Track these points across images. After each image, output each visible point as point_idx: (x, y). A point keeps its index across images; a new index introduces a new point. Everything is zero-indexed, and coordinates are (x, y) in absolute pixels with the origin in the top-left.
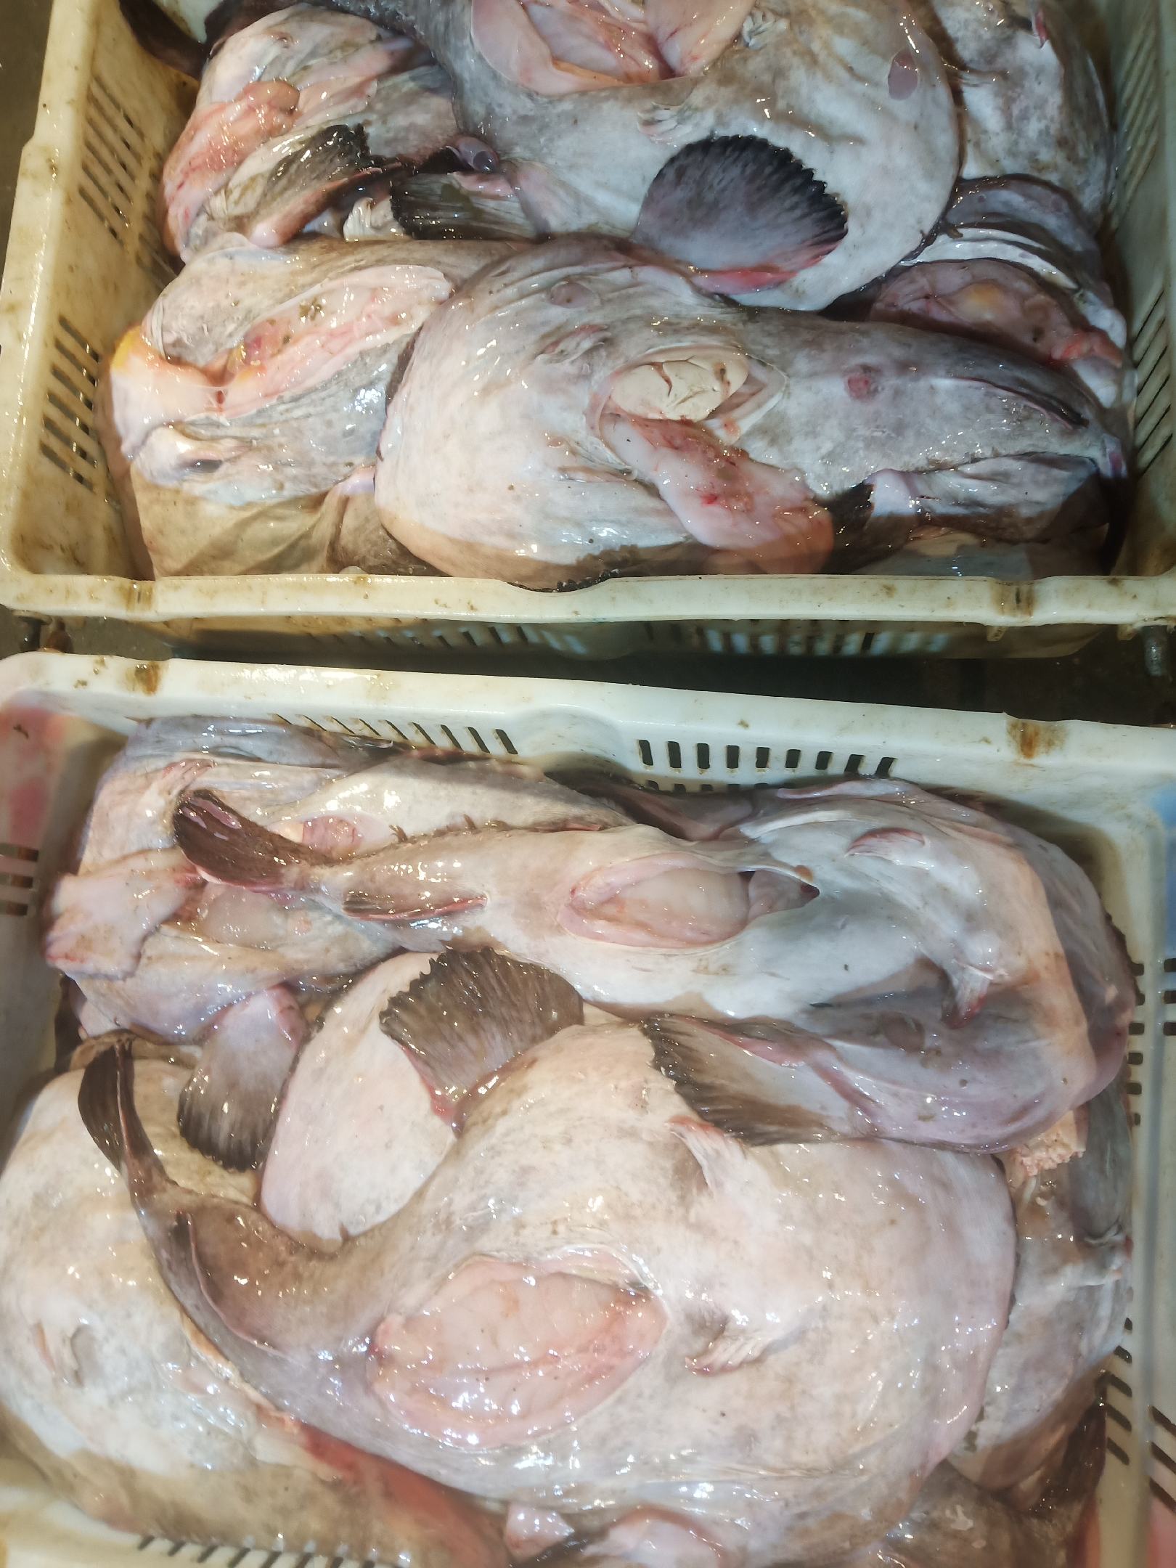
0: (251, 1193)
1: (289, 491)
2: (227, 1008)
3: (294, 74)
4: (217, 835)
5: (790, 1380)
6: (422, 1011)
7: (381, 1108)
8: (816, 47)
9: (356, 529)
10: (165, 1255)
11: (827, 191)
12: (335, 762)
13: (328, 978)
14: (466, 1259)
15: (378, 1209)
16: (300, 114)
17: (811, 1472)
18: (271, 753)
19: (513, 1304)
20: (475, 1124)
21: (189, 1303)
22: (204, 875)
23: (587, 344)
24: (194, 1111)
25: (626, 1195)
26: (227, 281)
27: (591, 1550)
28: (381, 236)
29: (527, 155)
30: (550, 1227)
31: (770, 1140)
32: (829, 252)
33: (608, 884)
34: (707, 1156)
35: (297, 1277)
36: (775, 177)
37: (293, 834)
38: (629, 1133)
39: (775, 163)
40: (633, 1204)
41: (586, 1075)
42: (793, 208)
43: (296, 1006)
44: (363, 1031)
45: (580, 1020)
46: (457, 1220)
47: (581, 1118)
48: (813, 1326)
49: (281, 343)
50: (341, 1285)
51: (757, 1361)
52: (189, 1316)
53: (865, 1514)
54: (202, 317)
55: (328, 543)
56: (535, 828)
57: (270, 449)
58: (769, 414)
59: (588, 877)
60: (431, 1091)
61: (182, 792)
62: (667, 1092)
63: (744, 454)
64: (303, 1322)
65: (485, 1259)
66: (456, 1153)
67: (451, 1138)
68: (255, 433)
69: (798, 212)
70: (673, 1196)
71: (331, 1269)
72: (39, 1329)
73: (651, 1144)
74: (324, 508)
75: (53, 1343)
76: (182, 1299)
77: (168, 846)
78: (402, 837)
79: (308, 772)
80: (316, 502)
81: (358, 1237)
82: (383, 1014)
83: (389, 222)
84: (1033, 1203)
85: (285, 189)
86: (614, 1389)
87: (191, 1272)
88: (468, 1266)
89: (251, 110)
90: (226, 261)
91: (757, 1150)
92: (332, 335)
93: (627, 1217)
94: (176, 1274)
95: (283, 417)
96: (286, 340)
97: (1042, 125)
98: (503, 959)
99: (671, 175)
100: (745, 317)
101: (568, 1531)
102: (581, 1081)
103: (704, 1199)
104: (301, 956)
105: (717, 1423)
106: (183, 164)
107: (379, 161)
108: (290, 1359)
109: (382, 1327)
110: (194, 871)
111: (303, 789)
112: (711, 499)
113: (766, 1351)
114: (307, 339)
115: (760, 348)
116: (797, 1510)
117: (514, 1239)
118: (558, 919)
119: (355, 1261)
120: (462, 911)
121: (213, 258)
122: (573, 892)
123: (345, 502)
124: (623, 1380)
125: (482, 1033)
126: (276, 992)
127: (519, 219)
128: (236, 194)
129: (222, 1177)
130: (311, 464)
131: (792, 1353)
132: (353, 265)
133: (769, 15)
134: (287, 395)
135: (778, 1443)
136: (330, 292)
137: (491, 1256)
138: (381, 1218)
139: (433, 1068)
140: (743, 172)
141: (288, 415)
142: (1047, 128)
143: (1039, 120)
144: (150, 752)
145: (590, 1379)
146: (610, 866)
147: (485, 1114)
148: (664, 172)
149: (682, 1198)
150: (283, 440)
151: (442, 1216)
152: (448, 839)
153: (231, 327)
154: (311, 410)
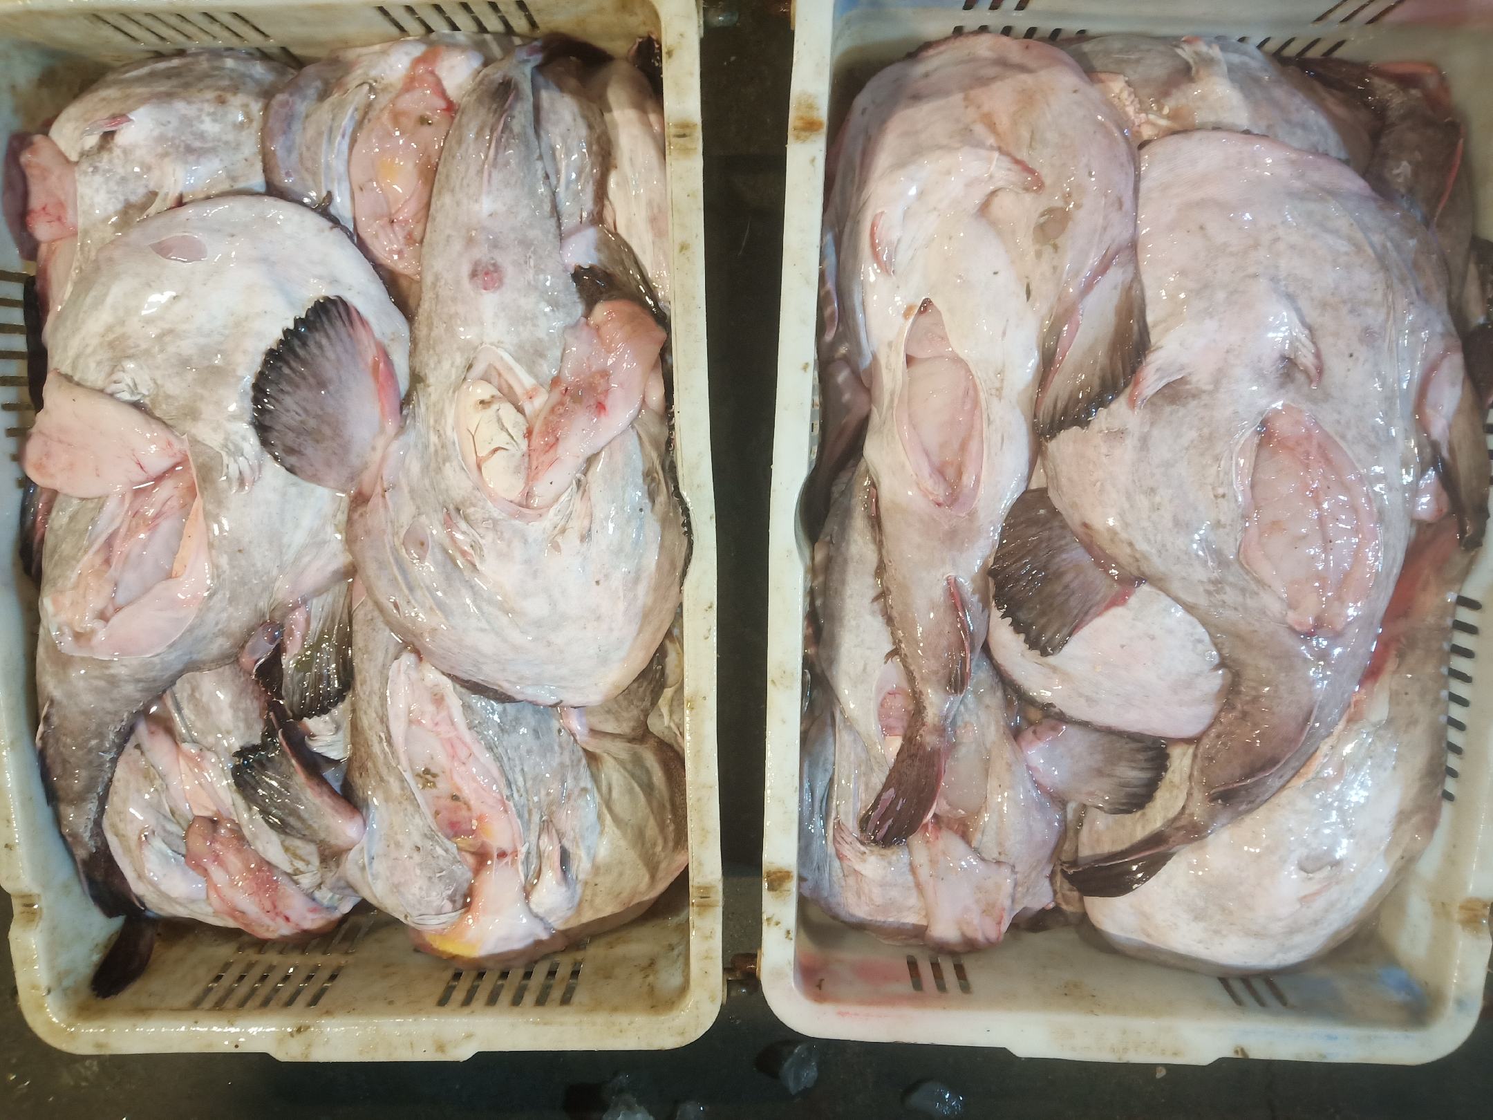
0: (1185, 747)
1: (587, 782)
2: (1038, 785)
3: (179, 823)
4: (898, 808)
5: (1324, 306)
6: (1043, 621)
7: (1122, 646)
8: (153, 332)
9: (617, 719)
10: (1243, 807)
11: (303, 316)
12: (829, 716)
13: (1008, 704)
14: (1242, 566)
15: (1200, 641)
16: (218, 813)
17: (1389, 287)
18: (826, 770)
19: (1276, 526)
20: (1139, 568)
21: (1278, 783)
22: (930, 815)
23: (463, 525)
24: (1124, 801)
25: (1192, 441)
26: (396, 859)
27: (1445, 453)
28: (346, 725)
29: (266, 596)
30: (1220, 500)
31: (1144, 331)
32: (358, 313)
33: (931, 476)
34: (1161, 379)
36: (294, 364)
37: (895, 744)
38: (1144, 442)
39: (279, 364)
40: (1200, 436)
41: (1097, 481)
42: (320, 347)
43: (1032, 728)
44: (1054, 669)
45: (1043, 492)
46: (1216, 575)
47: (1134, 481)
48: (1283, 289)
49: (459, 803)
50: (1263, 663)
51: (1310, 329)
52: (1288, 781)
53: (1412, 243)
54: (430, 878)
55: (629, 745)
57: (550, 804)
58: (517, 360)
59: (925, 493)
60: (1108, 607)
61: (862, 843)
62: (1109, 414)
63: (555, 381)
64: (1292, 691)
65: (1242, 550)
66: (1158, 582)
67: (1145, 588)
68: (536, 818)
69: (324, 341)
70: (1193, 403)
71: (1249, 673)
72: (1305, 900)
73: (1152, 424)
74: (598, 751)
75: (1313, 887)
76: (1275, 789)
77: (906, 851)
78: (894, 653)
79: (840, 737)
80: (592, 758)
81: (1221, 655)
82: (1044, 653)
83: (331, 717)
84: (1168, 117)
85: (300, 818)
86: (1335, 442)
87: (1256, 784)
88: (1248, 564)
89: (217, 858)
90: (375, 862)
91: (1154, 338)
92: (454, 757)
93: (1210, 439)
94: (1258, 797)
95: (524, 794)
96: (455, 798)
97: (207, 119)
98: (996, 560)
99: (292, 460)
100: (420, 386)
101: (1431, 473)
102: (1102, 484)
103: (1194, 379)
104: (993, 728)
105: (1357, 359)
106: (266, 920)
107: (269, 733)
108: (1321, 698)
109: (1298, 628)
110: (926, 825)
111: (855, 740)
112: (601, 407)
113: (1304, 324)
114: (457, 779)
115: (454, 371)
116: (1415, 296)
117: (1228, 527)
118: (963, 515)
119: (1243, 656)
120: (960, 595)
121: (372, 875)
122: (939, 505)
123: (594, 732)
124: (1328, 436)
125: (1061, 570)
126: (1023, 744)
127: (328, 598)
128: (300, 865)
129: (1173, 772)
130: (562, 765)
131: (1303, 303)
132: (385, 744)
133: (115, 377)
134: (506, 792)
135: (1370, 311)
136: (411, 762)
137: (1240, 545)
138: (1207, 638)
139: (1090, 608)
140: (288, 393)
141: (522, 790)
142: (209, 114)
143: (202, 122)
144: (827, 875)
145: (1328, 461)
146: (915, 477)
147: (1131, 560)
148: (288, 466)
149: (1194, 396)
150: (543, 792)
151: (1211, 588)
152: (895, 614)
153: (439, 851)
154: (518, 769)
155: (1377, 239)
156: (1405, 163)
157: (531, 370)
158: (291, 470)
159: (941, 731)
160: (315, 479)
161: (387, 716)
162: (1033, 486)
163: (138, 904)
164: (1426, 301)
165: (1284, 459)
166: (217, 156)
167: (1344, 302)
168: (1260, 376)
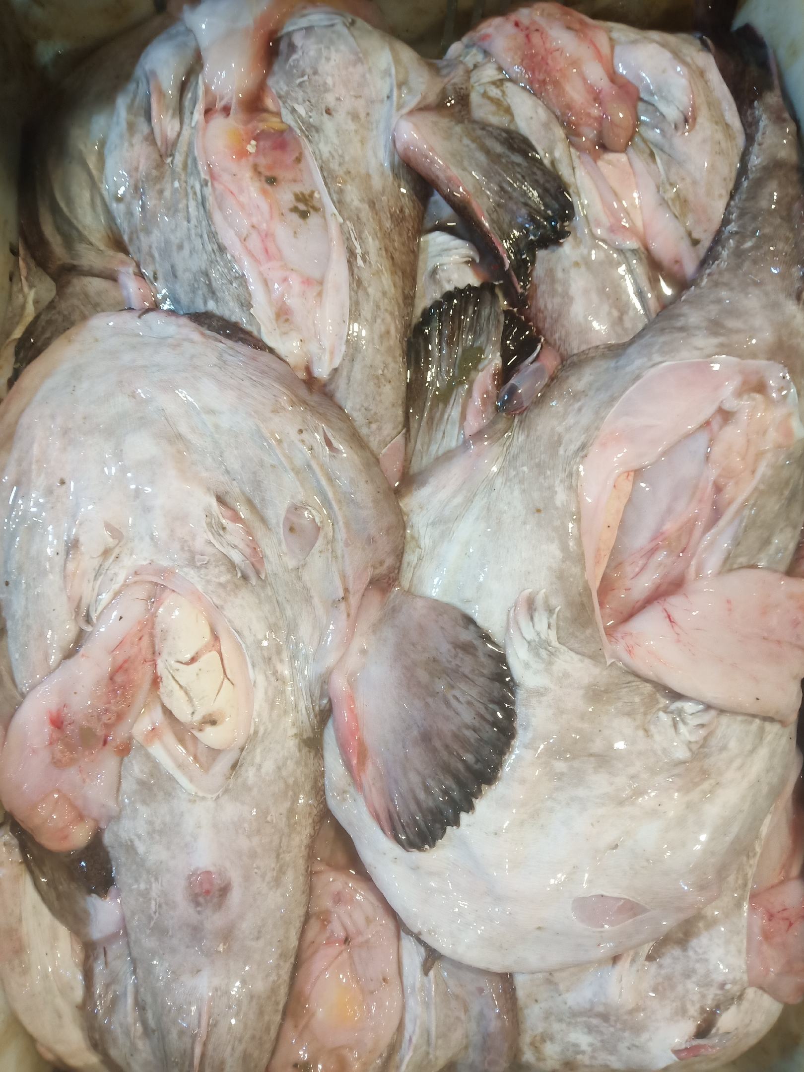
3: (645, 141)
9: (86, 295)
11: (449, 828)
16: (596, 158)
23: (236, 557)
26: (357, 97)
28: (422, 278)
29: (514, 450)
36: (460, 766)
39: (478, 767)
42: (427, 789)
49: (268, 174)
54: (315, 73)
55: (75, 263)
57: (159, 179)
58: (171, 778)
63: (124, 750)
69: (422, 796)
74: (111, 253)
83: (441, 287)
85: (488, 152)
89: (597, 97)
90: (386, 92)
92: (267, 236)
95: (189, 190)
96: (272, 181)
97: (584, 1047)
99: (466, 636)
100: (308, 734)
112: (58, 723)
115: (258, 759)
121: (390, 75)
123: (112, 277)
127: (436, 449)
128: (494, 92)
130: (148, 232)
132: (359, 251)
133: (702, 732)
134: (208, 191)
136: (326, 227)
140: (467, 727)
141: (191, 196)
142: (583, 1052)
143: (591, 1045)
148: (472, 627)
150: (167, 194)
153: (301, 110)
154: (194, 221)
157: (155, 768)
158: (469, 621)
160: (440, 608)
161: (351, 289)
163: (709, 42)
166: (570, 1008)
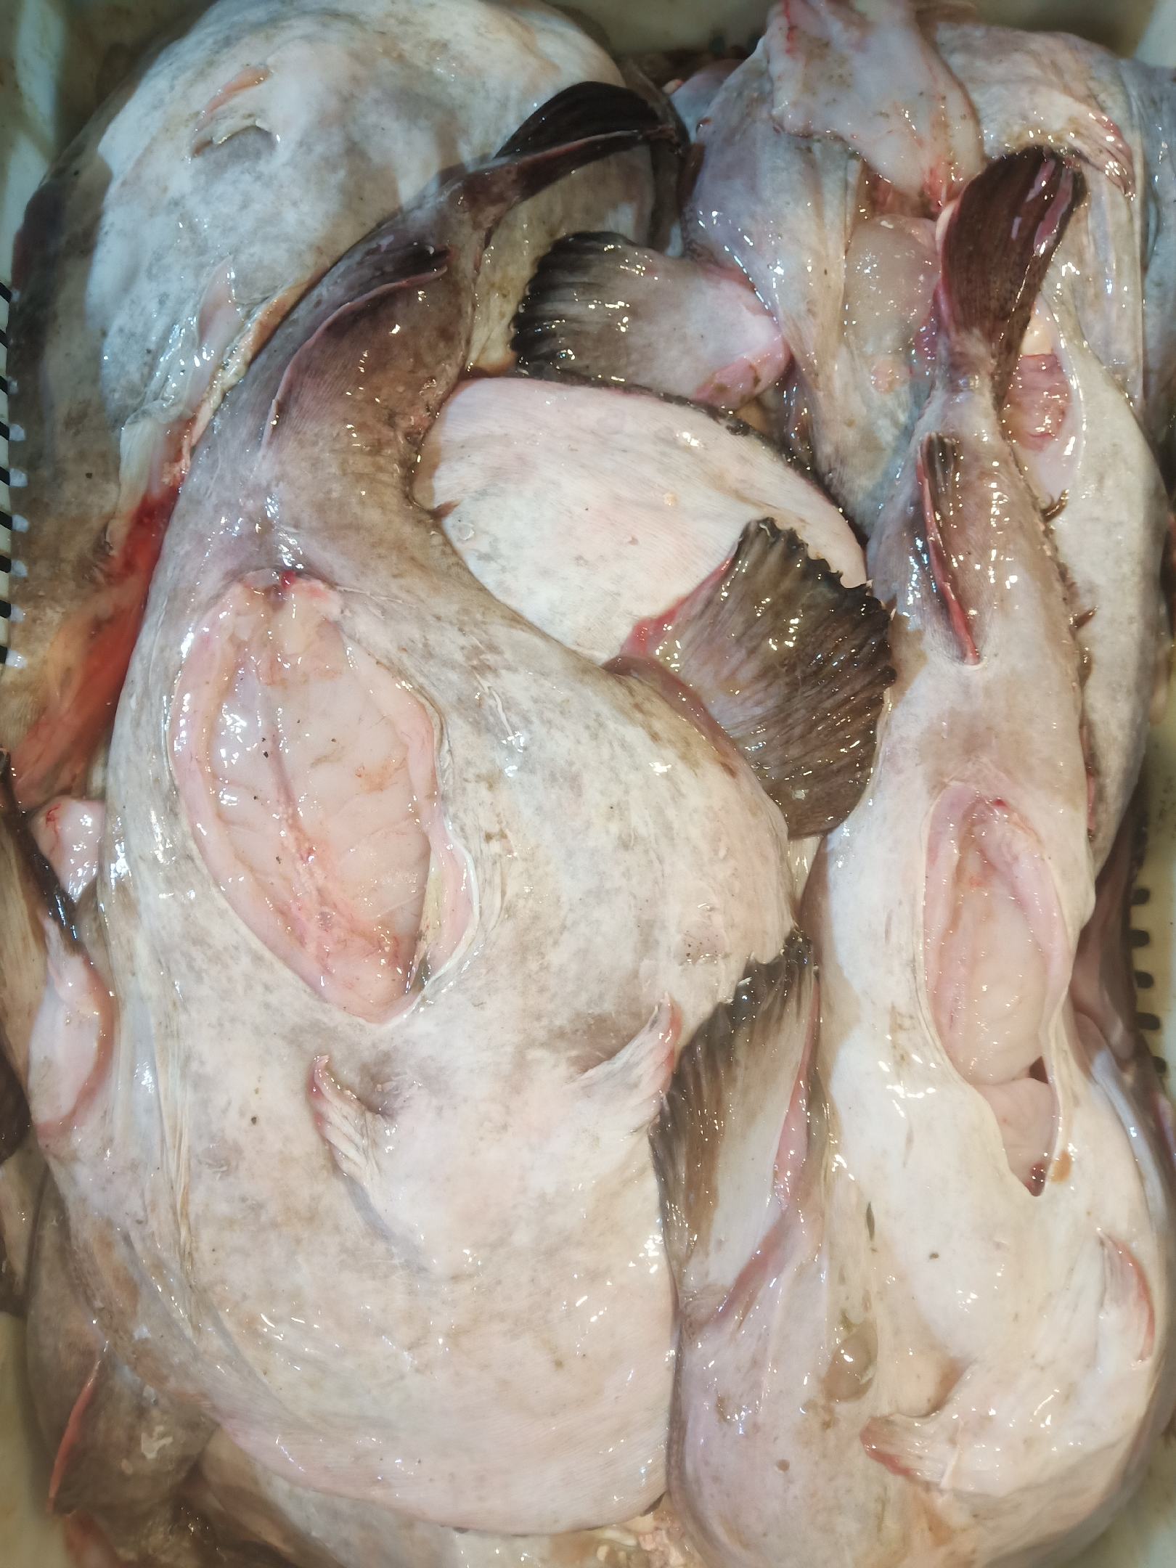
0: (483, 364)
2: (749, 285)
4: (1017, 221)
5: (312, 1218)
6: (787, 584)
7: (634, 541)
10: (385, 242)
12: (1153, 392)
13: (807, 434)
14: (433, 703)
15: (486, 557)
17: (187, 1256)
18: (1159, 285)
19: (376, 782)
20: (631, 691)
21: (323, 291)
22: (946, 215)
24: (591, 257)
25: (556, 943)
27: (52, 929)
30: (495, 829)
31: (663, 1164)
33: (1016, 858)
34: (628, 1067)
35: (377, 448)
37: (1034, 340)
38: (647, 939)
40: (542, 955)
41: (725, 858)
43: (759, 389)
44: (740, 497)
46: (486, 683)
47: (661, 861)
48: (394, 1250)
50: (373, 516)
51: (333, 1164)
52: (302, 297)
53: (142, 1331)
56: (1085, 727)
59: (1025, 824)
60: (668, 616)
61: (1080, 155)
62: (714, 992)
64: (316, 464)
65: (437, 733)
66: (583, 667)
67: (603, 656)
70: (561, 1021)
71: (392, 498)
72: (259, 75)
73: (635, 974)
75: (244, 101)
76: (326, 280)
77: (987, 149)
78: (1049, 514)
79: (1135, 348)
81: (443, 534)
82: (769, 522)
84: (600, 1542)
86: (273, 949)
87: (366, 286)
88: (423, 706)
91: (645, 1147)
93: (523, 949)
94: (361, 263)
98: (877, 703)
101: (76, 890)
102: (716, 852)
103: (563, 1070)
104: (837, 384)
105: (242, 1114)
108: (260, 454)
109: (320, 585)
110: (950, 198)
111: (1107, 343)
113: (352, 1183)
116: (134, 1236)
117: (470, 774)
118: (954, 784)
119: (408, 531)
120: (950, 626)
122: (1000, 803)
124: (286, 960)
125: (763, 684)
126: (781, 356)
129: (502, 315)
131: (351, 1218)
135: (222, 1208)
137: (441, 741)
138: (473, 564)
139: (703, 612)
144: (1134, 93)
145: (283, 912)
146: (1046, 857)
147: (647, 706)
149: (561, 1034)
151: (490, 658)
152: (1058, 587)
155: (214, 1343)
156: (151, 1456)
159: (958, 367)
162: (811, 843)
164: (109, 1224)
165: (368, 911)
167: (274, 1225)
168: (434, 1081)
